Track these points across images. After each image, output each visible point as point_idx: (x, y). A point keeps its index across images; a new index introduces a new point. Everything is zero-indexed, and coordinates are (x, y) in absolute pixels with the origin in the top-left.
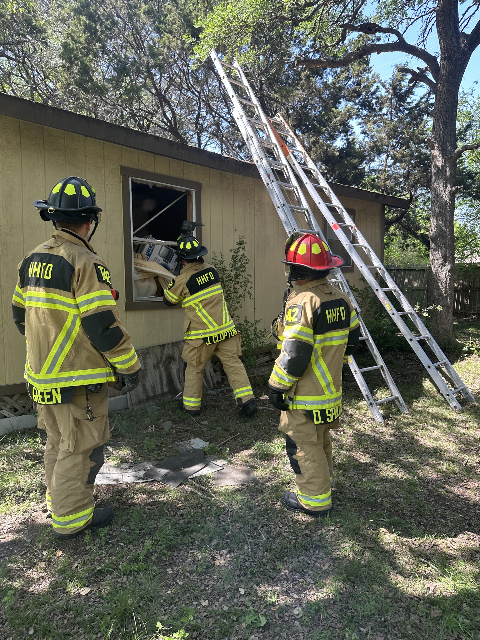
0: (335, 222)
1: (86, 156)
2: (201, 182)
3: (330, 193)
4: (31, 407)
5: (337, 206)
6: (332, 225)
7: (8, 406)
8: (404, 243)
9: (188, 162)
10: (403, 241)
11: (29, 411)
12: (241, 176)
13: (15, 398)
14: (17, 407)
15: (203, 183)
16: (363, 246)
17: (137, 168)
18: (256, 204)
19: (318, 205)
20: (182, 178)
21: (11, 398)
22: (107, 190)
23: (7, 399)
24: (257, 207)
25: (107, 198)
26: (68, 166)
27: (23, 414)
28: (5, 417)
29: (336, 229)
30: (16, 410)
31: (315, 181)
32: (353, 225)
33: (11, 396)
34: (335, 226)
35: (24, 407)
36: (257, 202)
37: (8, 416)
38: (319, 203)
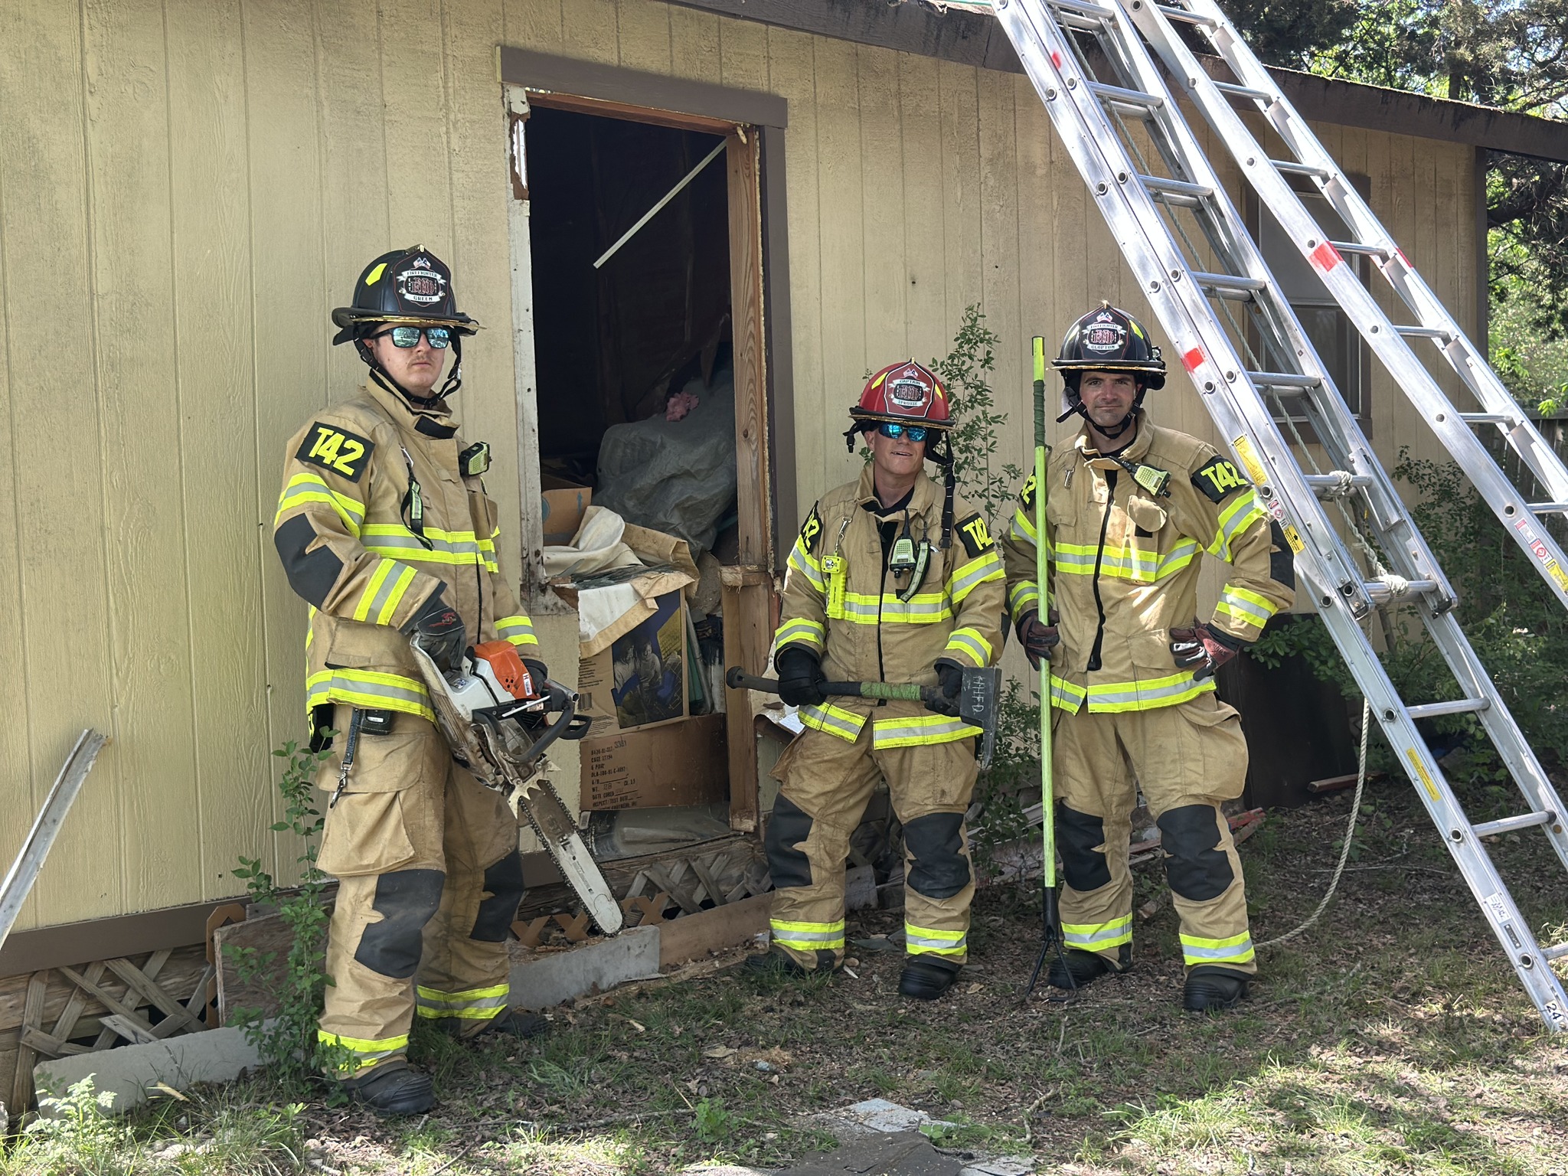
0: (1321, 239)
1: (379, 12)
2: (782, 93)
3: (1285, 115)
4: (209, 1000)
5: (1316, 172)
6: (1307, 253)
7: (131, 1000)
8: (1553, 307)
9: (735, 16)
10: (1547, 299)
11: (202, 1017)
12: (925, 62)
13: (155, 965)
14: (161, 1005)
15: (793, 95)
16: (1435, 333)
17: (556, 49)
18: (986, 170)
19: (1247, 170)
20: (717, 79)
21: (141, 968)
22: (455, 144)
23: (126, 970)
24: (991, 182)
25: (456, 176)
26: (321, 56)
27: (181, 1031)
28: (121, 1041)
29: (1329, 266)
30: (155, 1016)
31: (1223, 72)
32: (1390, 247)
33: (141, 960)
34: (1320, 254)
35: (184, 1003)
36: (991, 161)
37: (132, 1037)
38: (1251, 162)
